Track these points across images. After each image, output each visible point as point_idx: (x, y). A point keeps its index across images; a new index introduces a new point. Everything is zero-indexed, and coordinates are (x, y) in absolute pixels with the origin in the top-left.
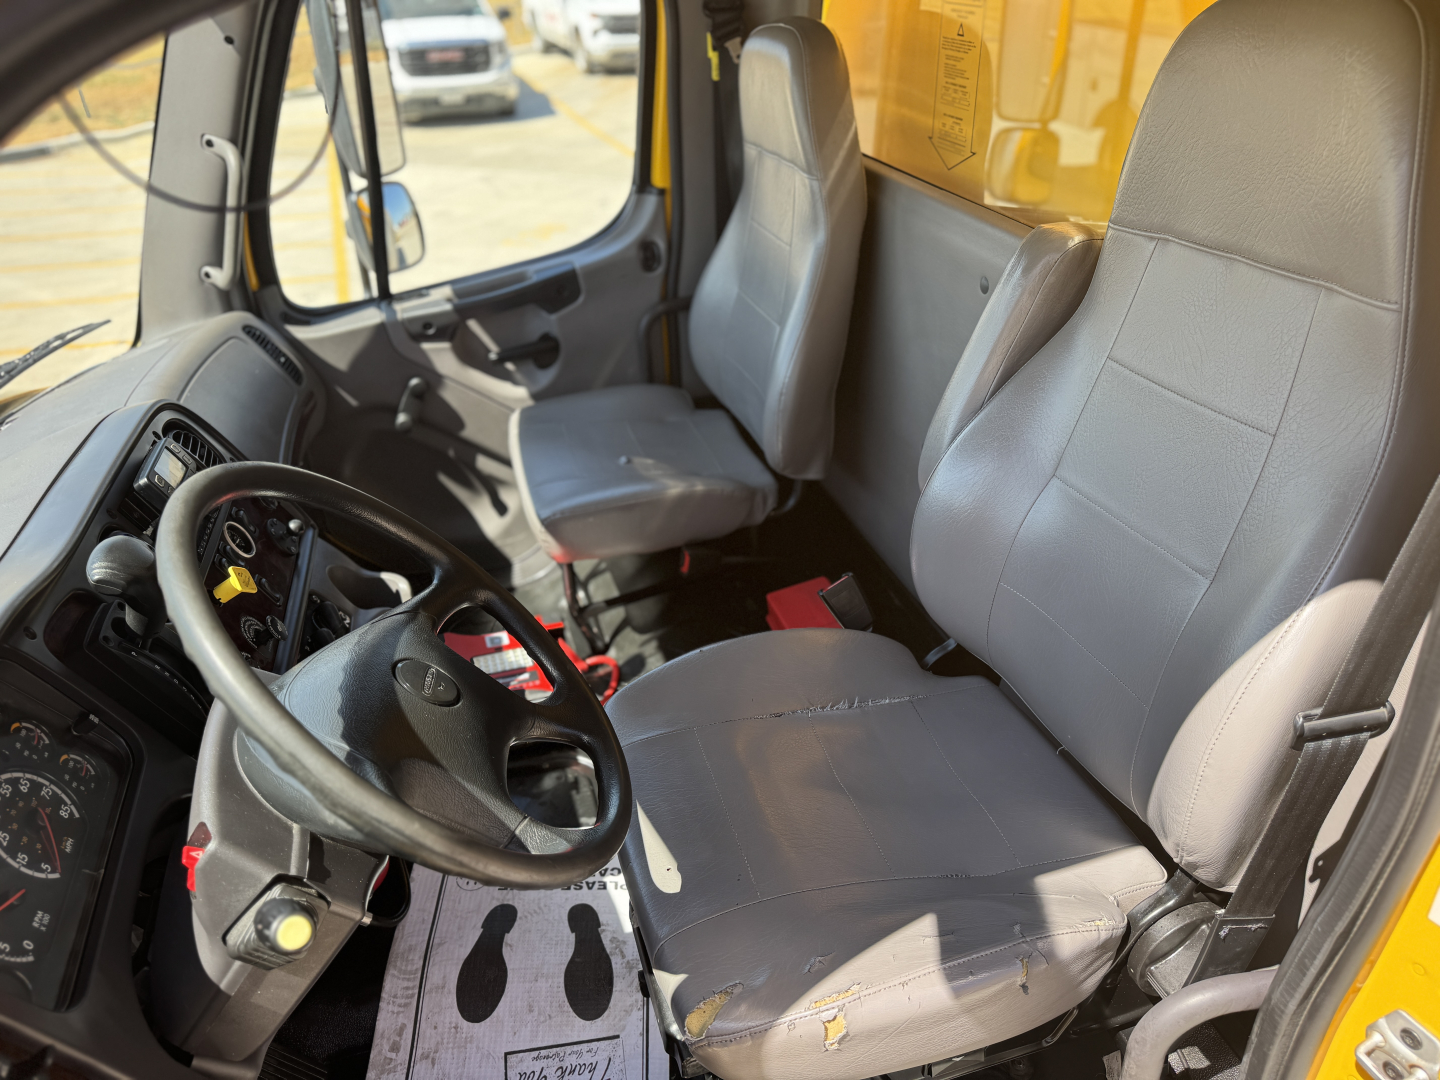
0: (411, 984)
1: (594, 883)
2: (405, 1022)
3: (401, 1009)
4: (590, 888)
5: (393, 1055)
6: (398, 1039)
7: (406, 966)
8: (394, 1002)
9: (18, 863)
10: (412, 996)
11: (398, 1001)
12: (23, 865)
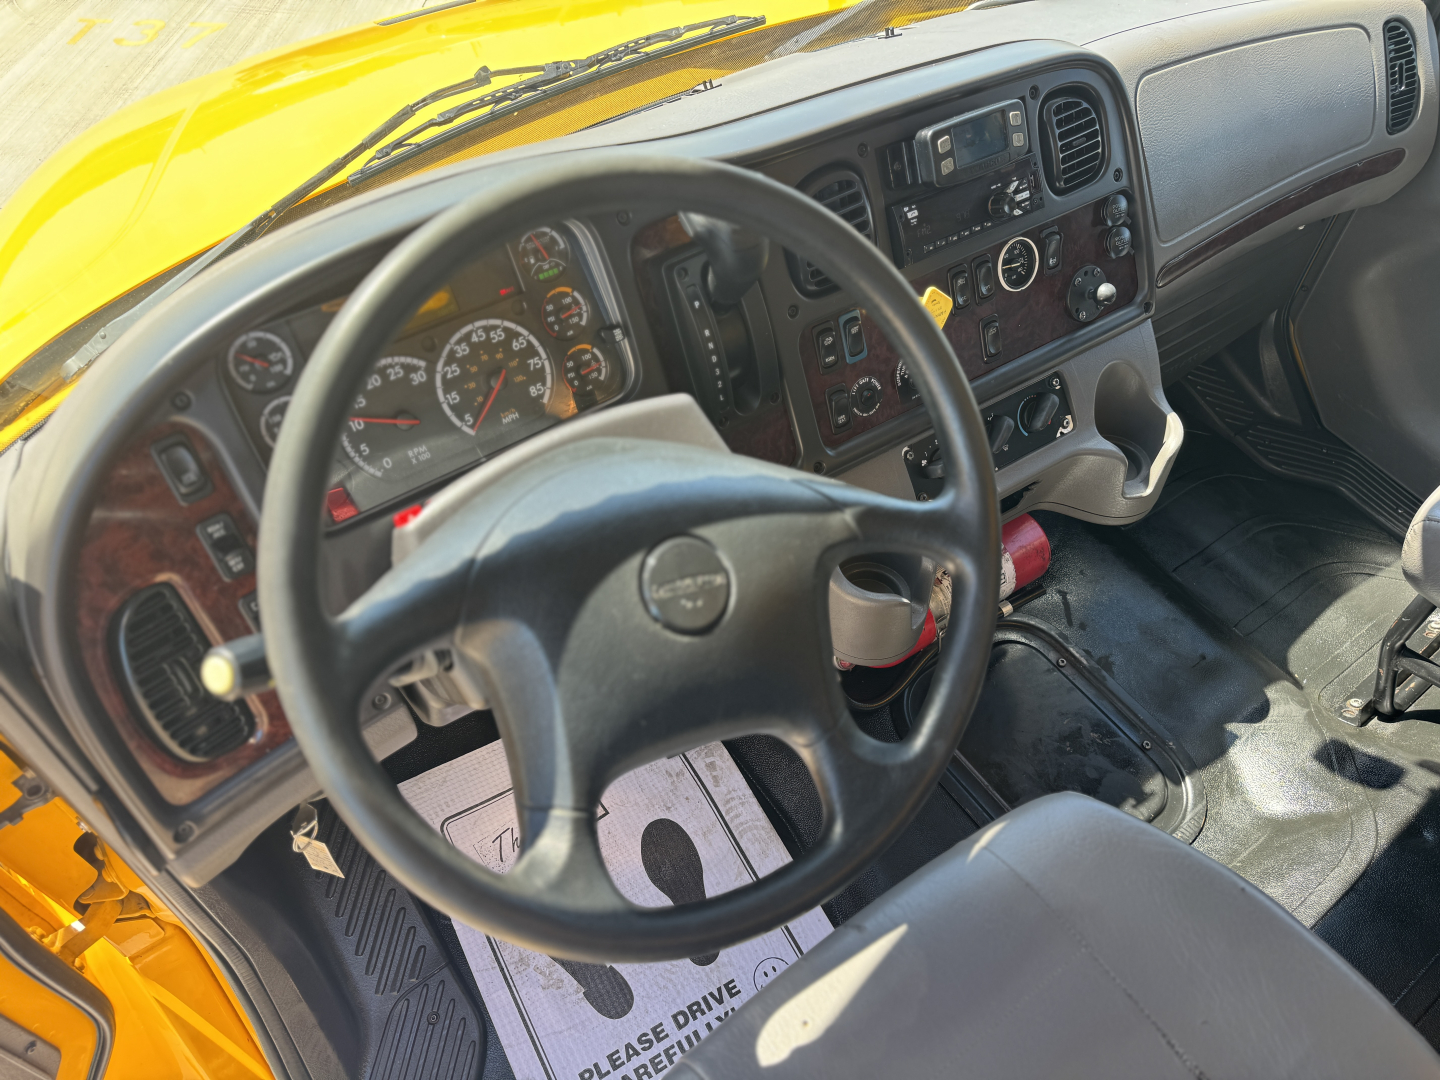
0: (737, 821)
1: (629, 1058)
2: (717, 789)
3: (729, 797)
4: (628, 1046)
5: (708, 760)
6: (714, 773)
7: (754, 835)
8: (740, 798)
9: (446, 399)
10: (728, 812)
11: (736, 802)
12: (449, 404)
